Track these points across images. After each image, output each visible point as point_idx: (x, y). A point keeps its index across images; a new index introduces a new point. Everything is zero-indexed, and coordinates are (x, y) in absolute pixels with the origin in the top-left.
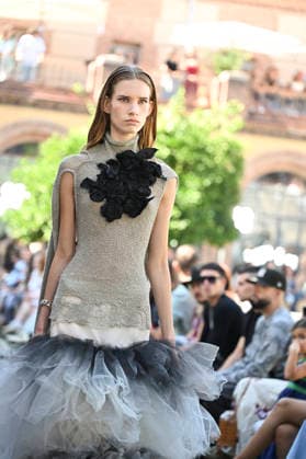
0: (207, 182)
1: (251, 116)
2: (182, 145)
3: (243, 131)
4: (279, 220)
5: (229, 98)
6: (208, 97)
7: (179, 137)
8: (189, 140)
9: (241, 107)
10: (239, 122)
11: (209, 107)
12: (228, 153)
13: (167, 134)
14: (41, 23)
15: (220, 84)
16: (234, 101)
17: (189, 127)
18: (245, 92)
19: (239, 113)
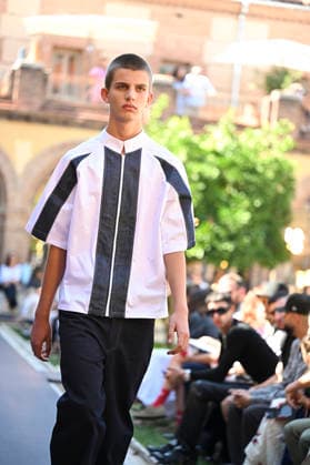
0: (258, 203)
1: (302, 135)
2: (233, 165)
3: (294, 150)
5: (278, 120)
6: (258, 116)
7: (229, 156)
8: (239, 160)
9: (292, 127)
10: (290, 141)
11: (259, 127)
12: (279, 173)
13: (217, 154)
14: (90, 41)
15: (271, 103)
16: (285, 121)
17: (239, 147)
18: (296, 111)
19: (290, 133)
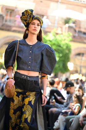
0: (61, 55)
1: (74, 37)
2: (54, 44)
3: (71, 41)
4: (81, 67)
5: (68, 32)
6: (62, 31)
7: (54, 42)
8: (56, 43)
9: (71, 34)
10: (71, 38)
11: (62, 34)
12: (67, 47)
13: (50, 41)
14: (16, 8)
15: (66, 28)
16: (69, 32)
17: (56, 39)
18: (72, 30)
19: (71, 36)
